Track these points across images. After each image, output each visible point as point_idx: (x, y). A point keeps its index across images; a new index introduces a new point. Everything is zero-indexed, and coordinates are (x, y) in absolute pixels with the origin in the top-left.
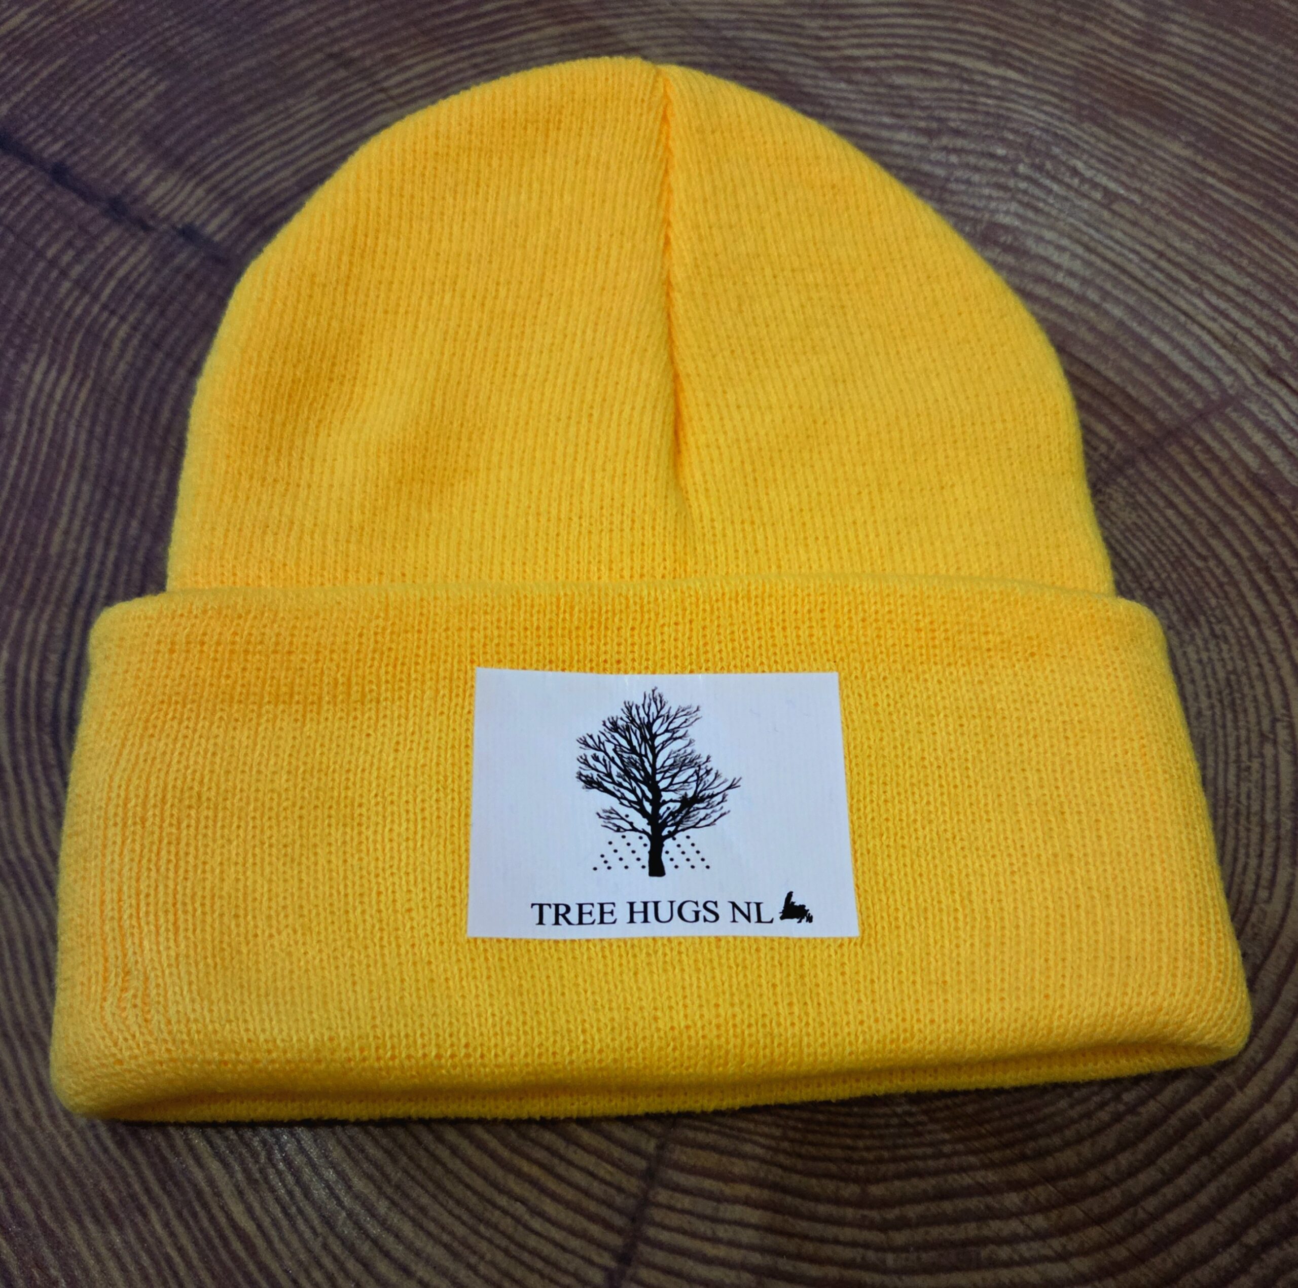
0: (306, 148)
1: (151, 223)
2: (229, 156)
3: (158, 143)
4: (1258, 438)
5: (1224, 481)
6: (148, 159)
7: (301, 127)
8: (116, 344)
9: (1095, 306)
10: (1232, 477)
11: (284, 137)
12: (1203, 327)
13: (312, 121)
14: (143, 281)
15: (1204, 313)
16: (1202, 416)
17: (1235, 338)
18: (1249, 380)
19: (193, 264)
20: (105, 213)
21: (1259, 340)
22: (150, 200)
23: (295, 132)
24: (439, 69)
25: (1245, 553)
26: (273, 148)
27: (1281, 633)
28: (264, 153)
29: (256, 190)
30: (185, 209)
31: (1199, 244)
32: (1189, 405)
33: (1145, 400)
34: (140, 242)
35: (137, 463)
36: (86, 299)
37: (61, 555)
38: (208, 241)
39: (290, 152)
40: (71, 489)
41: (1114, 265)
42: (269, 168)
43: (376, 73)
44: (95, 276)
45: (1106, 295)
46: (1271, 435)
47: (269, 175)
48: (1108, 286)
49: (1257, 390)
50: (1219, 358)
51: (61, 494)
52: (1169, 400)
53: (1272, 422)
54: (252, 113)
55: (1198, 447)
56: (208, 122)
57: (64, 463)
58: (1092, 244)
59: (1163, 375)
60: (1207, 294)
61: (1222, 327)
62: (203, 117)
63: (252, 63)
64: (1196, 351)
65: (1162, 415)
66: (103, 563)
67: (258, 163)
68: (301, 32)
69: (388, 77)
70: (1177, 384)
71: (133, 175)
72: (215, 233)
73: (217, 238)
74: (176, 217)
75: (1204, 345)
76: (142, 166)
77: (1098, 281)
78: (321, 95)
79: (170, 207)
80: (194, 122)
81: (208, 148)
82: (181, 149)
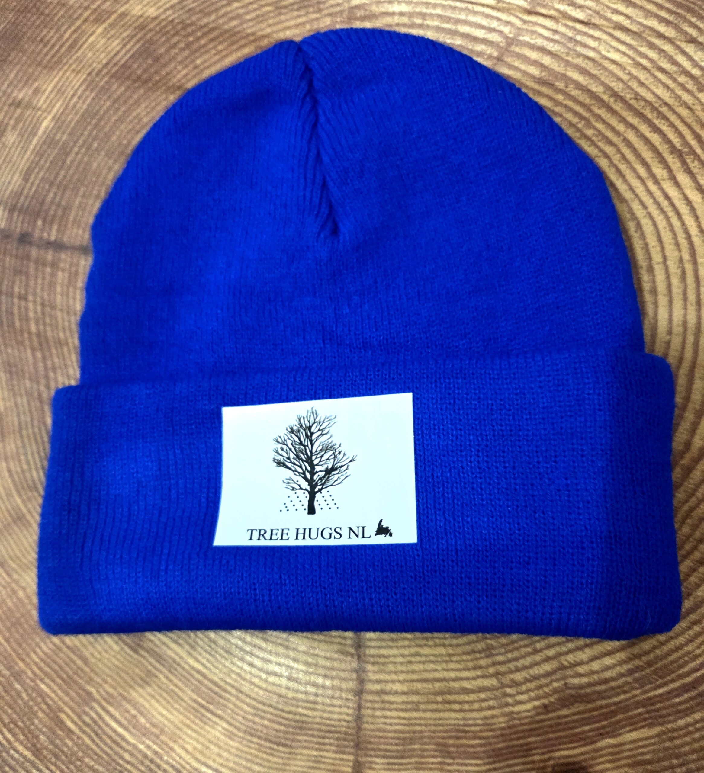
4: (534, 55)
12: (482, 5)
16: (499, 59)
18: (518, 23)
26: (6, 168)
28: (4, 172)
32: (490, 57)
43: (33, 102)
45: (423, 15)
46: (542, 50)
47: (10, 182)
48: (424, 10)
49: (525, 27)
50: (498, 19)
53: (539, 42)
59: (470, 47)
64: (484, 22)
69: (38, 101)
75: (487, 16)
77: (418, 10)
78: (14, 128)
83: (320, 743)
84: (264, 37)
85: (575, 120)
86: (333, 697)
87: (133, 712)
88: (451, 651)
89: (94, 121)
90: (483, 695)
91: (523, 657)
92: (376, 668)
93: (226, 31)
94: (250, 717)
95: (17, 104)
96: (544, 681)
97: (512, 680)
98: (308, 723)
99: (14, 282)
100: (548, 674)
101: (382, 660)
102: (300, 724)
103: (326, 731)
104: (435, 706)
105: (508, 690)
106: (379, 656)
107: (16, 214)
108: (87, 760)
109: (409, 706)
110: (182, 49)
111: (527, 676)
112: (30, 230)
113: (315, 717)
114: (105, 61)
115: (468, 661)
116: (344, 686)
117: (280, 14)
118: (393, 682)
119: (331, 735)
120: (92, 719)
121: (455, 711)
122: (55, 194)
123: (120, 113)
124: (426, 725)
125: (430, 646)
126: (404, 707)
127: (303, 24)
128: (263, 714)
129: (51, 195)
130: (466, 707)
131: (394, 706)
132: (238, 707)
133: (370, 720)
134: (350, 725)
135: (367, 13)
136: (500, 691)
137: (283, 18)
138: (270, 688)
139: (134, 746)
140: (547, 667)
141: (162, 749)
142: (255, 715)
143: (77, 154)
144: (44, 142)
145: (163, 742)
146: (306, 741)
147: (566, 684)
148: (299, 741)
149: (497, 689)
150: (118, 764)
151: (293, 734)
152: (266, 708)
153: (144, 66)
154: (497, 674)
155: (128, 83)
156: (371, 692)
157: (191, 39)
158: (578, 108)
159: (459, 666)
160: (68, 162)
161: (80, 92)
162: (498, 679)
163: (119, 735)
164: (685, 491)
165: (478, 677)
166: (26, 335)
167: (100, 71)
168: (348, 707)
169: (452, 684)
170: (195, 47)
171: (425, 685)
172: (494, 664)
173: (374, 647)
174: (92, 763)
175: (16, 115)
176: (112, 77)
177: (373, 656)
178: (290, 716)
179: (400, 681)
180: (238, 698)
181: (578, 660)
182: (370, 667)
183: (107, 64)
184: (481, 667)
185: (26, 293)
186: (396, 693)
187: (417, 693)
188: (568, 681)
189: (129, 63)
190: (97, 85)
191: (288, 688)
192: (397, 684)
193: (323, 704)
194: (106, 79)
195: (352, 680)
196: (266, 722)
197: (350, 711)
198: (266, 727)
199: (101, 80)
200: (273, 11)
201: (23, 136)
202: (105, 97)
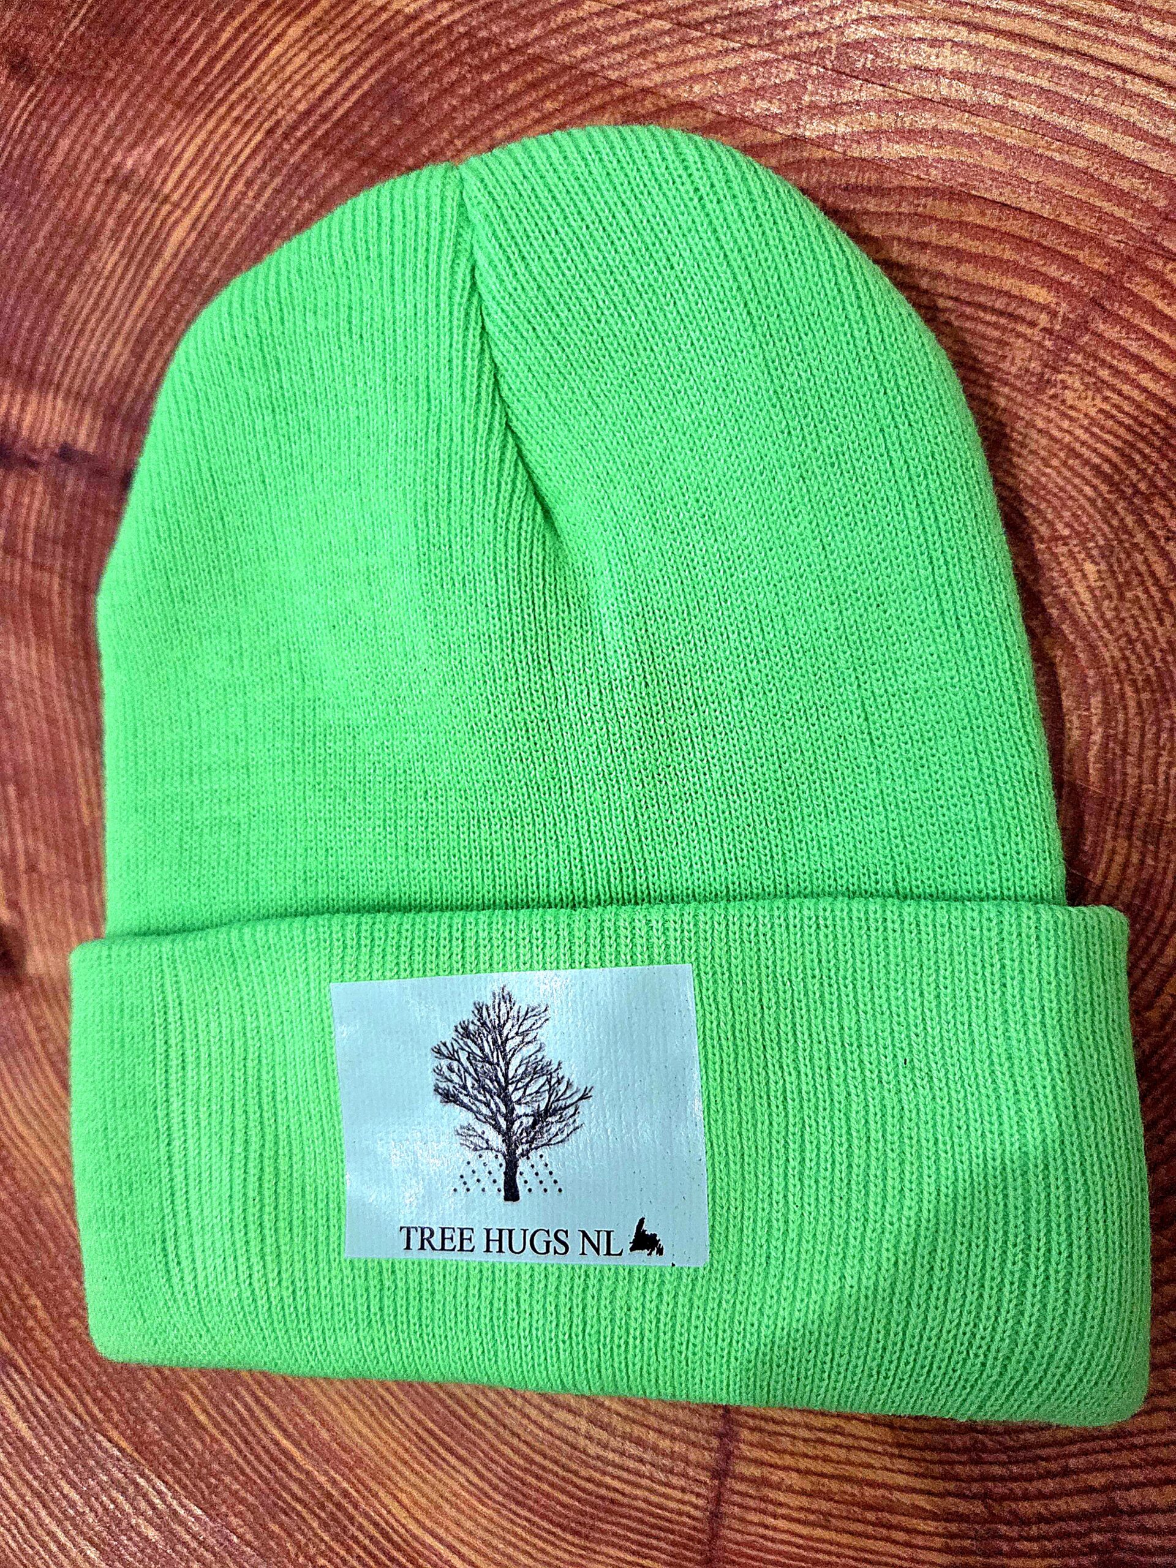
0: (125, 305)
1: (35, 457)
2: (67, 350)
3: (8, 365)
6: (7, 388)
7: (113, 284)
8: (56, 598)
9: (998, 111)
11: (103, 304)
12: (1148, 79)
13: (119, 271)
14: (52, 522)
19: (82, 487)
22: (25, 433)
23: (110, 292)
24: (205, 143)
26: (99, 321)
28: (93, 331)
29: (101, 380)
30: (55, 428)
32: (1148, 209)
33: (1088, 225)
34: (35, 481)
36: (18, 563)
38: (86, 457)
39: (114, 318)
41: (1010, 35)
42: (103, 348)
43: (152, 182)
44: (16, 535)
45: (1008, 86)
47: (106, 355)
48: (1011, 74)
52: (1119, 212)
54: (68, 289)
56: (37, 319)
57: (63, 735)
58: (976, 17)
59: (1105, 178)
60: (1146, 24)
62: (32, 315)
63: (47, 227)
64: (1144, 122)
65: (1112, 240)
67: (93, 346)
68: (75, 167)
69: (164, 181)
70: (1125, 183)
72: (87, 444)
73: (90, 449)
74: (51, 444)
75: (1154, 108)
76: (6, 397)
77: (995, 71)
78: (115, 236)
79: (43, 433)
80: (27, 324)
81: (48, 349)
82: (28, 362)
83: (640, 1544)
84: (645, 91)
86: (671, 1472)
87: (310, 1418)
90: (953, 1527)
91: (1041, 1477)
92: (756, 1437)
93: (565, 68)
94: (517, 1472)
95: (121, 181)
96: (1074, 1526)
97: (1014, 1513)
98: (622, 1505)
100: (1085, 1516)
101: (771, 1427)
102: (607, 1504)
103: (654, 1526)
104: (860, 1527)
105: (1003, 1529)
107: (117, 427)
108: (228, 1479)
109: (812, 1517)
110: (466, 100)
111: (1043, 1511)
113: (636, 1498)
114: (302, 107)
115: (932, 1462)
116: (693, 1455)
117: (684, 41)
118: (784, 1468)
119: (662, 1534)
120: (237, 1413)
121: (895, 1542)
124: (838, 1556)
126: (802, 1516)
127: (736, 71)
128: (540, 1471)
130: (919, 1541)
131: (784, 1511)
132: (497, 1451)
133: (736, 1524)
134: (699, 1525)
135: (879, 62)
136: (986, 1526)
137: (691, 51)
138: (557, 1431)
139: (308, 1473)
140: (1084, 1504)
141: (357, 1491)
142: (525, 1470)
145: (359, 1480)
146: (616, 1535)
147: (1115, 1540)
148: (604, 1532)
149: (983, 1522)
150: (280, 1497)
151: (592, 1517)
152: (547, 1464)
153: (386, 129)
154: (984, 1497)
155: (348, 165)
156: (743, 1478)
157: (486, 77)
159: (914, 1468)
161: (248, 172)
162: (986, 1505)
163: (284, 1452)
165: (948, 1494)
167: (294, 127)
168: (698, 1496)
169: (897, 1495)
170: (495, 96)
171: (847, 1488)
172: (984, 1478)
174: (236, 1487)
175: (120, 206)
176: (315, 146)
178: (589, 1486)
179: (798, 1471)
180: (497, 1435)
181: (1146, 1503)
182: (745, 1434)
183: (308, 113)
184: (956, 1478)
186: (790, 1489)
187: (828, 1497)
188: (1121, 1536)
189: (354, 118)
190: (284, 162)
191: (589, 1438)
192: (794, 1475)
193: (651, 1478)
194: (304, 148)
195: (710, 1450)
196: (545, 1487)
197: (701, 1502)
198: (548, 1496)
199: (292, 152)
200: (668, 33)
201: (132, 257)
202: (301, 192)
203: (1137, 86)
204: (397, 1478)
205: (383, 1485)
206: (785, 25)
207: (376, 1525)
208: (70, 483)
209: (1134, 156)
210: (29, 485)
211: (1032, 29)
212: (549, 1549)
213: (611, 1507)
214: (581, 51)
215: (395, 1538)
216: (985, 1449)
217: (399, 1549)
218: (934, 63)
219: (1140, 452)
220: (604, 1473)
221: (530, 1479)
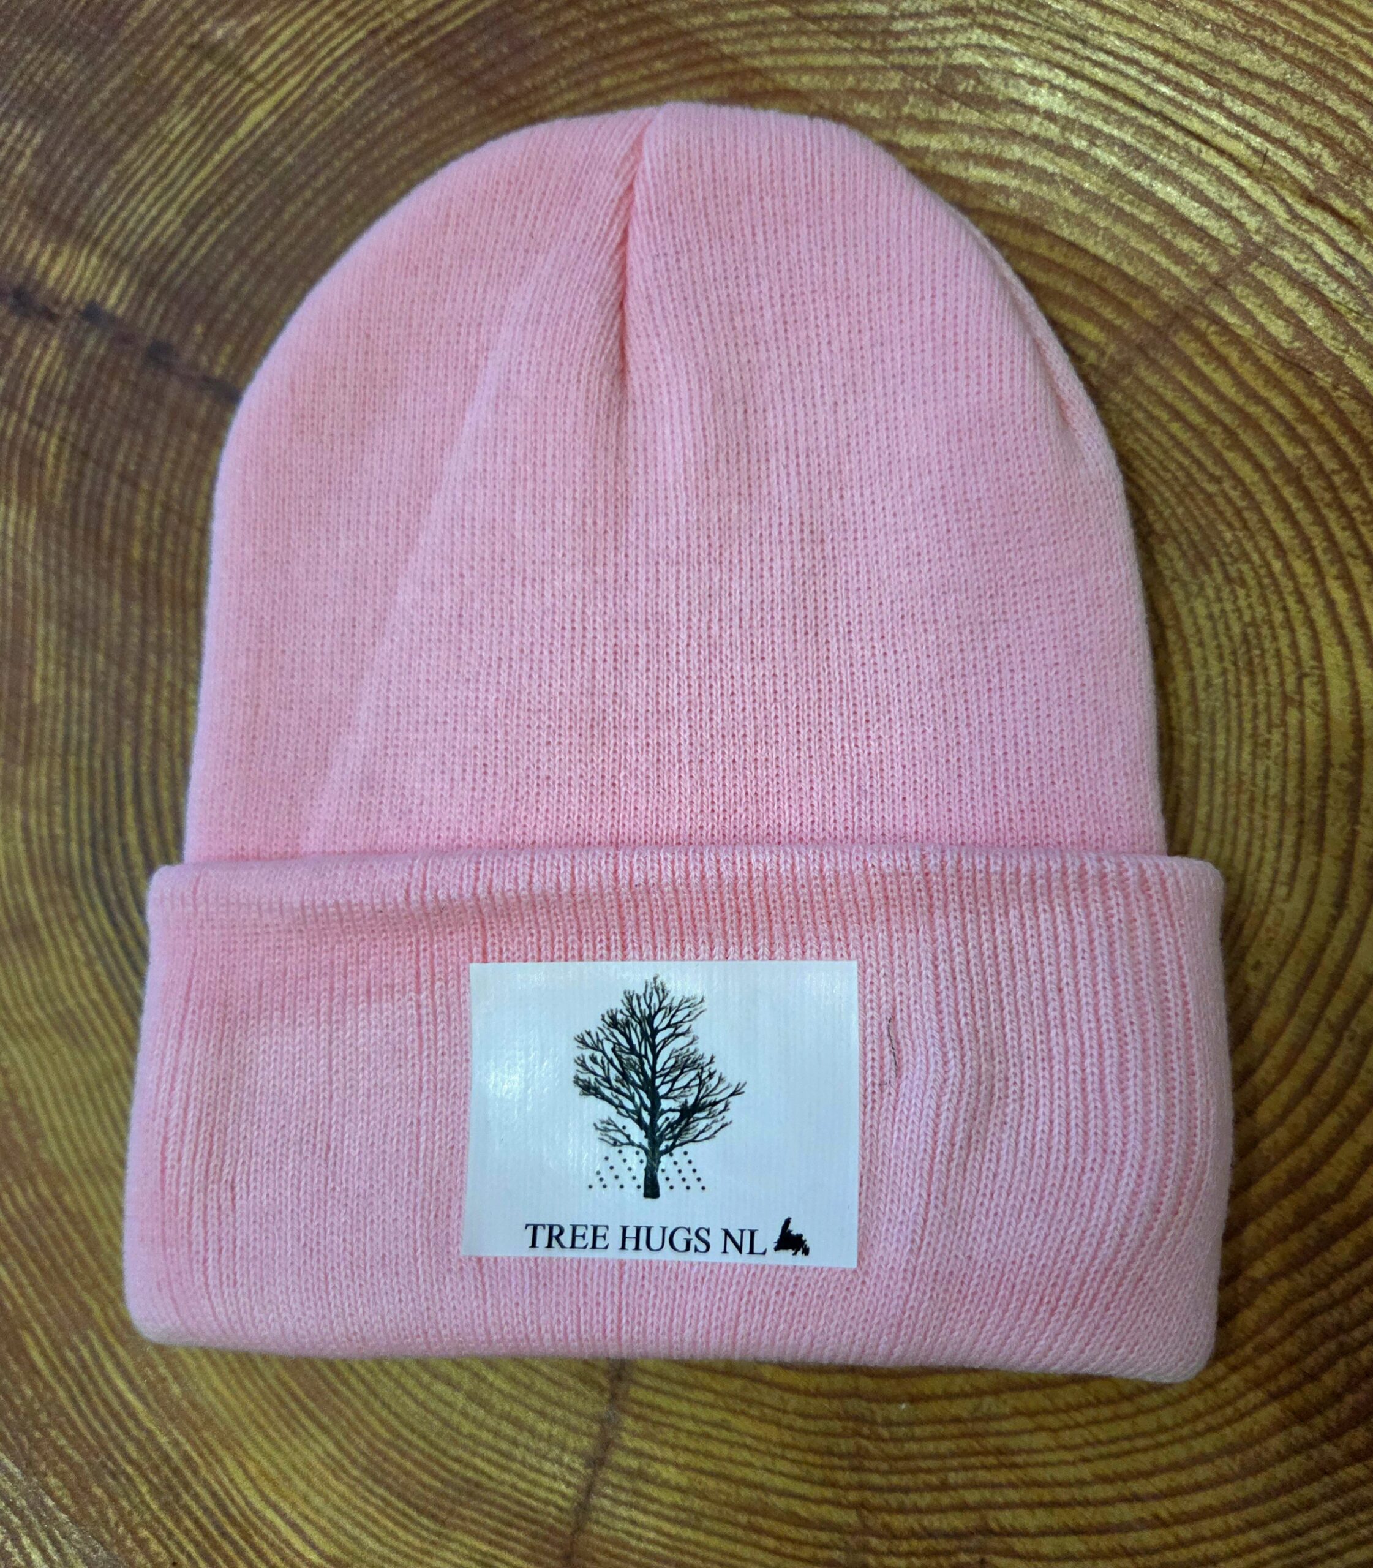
0: (187, 174)
1: (56, 310)
2: (114, 208)
3: (45, 211)
4: (1290, 297)
5: (1246, 371)
6: (40, 235)
7: (177, 151)
8: (50, 461)
9: (1081, 157)
10: (1256, 361)
11: (162, 169)
12: (1221, 152)
13: (187, 138)
14: (61, 381)
15: (1224, 131)
16: (1218, 284)
17: (1265, 158)
18: (1281, 215)
19: (102, 351)
20: (13, 310)
21: (1295, 152)
22: (50, 283)
23: (171, 158)
24: (304, 30)
25: (1269, 463)
26: (153, 186)
27: (1314, 562)
28: (146, 194)
29: (145, 244)
30: (84, 284)
31: (1218, 30)
32: (1201, 271)
33: (1145, 277)
34: (50, 338)
35: (91, 593)
36: (14, 417)
37: (44, 703)
38: (112, 318)
39: (171, 185)
40: (41, 631)
41: (1105, 88)
42: (154, 211)
43: (240, 57)
44: (17, 387)
45: (1094, 134)
46: (1309, 289)
47: (155, 221)
48: (1098, 124)
49: (1292, 228)
50: (1242, 193)
51: (33, 639)
52: (1176, 270)
53: (1310, 270)
54: (128, 145)
55: (1213, 328)
56: (87, 170)
57: (29, 604)
58: (1076, 65)
59: (1168, 236)
60: (1228, 102)
61: (1248, 146)
62: (82, 166)
63: (118, 80)
64: (1211, 191)
65: (1165, 293)
66: (80, 705)
67: (142, 208)
68: (160, 24)
69: (253, 59)
70: (1185, 244)
71: (29, 256)
72: (117, 306)
73: (120, 312)
74: (77, 299)
75: (1223, 180)
76: (36, 243)
77: (1085, 118)
78: (190, 102)
79: (70, 286)
80: (76, 173)
81: (93, 202)
82: (69, 212)
83: (499, 1533)
84: (755, 71)
85: (1331, 465)
86: (544, 1457)
87: (163, 1370)
88: (788, 1437)
89: (361, 143)
90: (824, 1537)
91: (918, 1490)
92: (639, 1427)
93: (681, 33)
94: (380, 1446)
95: (207, 50)
96: (943, 1544)
97: (886, 1526)
98: (487, 1490)
99: (118, 442)
100: (956, 1535)
101: (656, 1416)
102: (473, 1488)
103: (517, 1515)
104: (730, 1530)
105: (874, 1542)
106: (652, 1407)
107: (154, 294)
108: (53, 1433)
109: (683, 1516)
110: (579, 43)
111: (916, 1526)
112: (175, 338)
113: (502, 1483)
114: (411, 15)
115: (814, 1465)
116: (571, 1442)
117: (801, 32)
118: (664, 1461)
119: (524, 1524)
120: (81, 1359)
121: (765, 1549)
122: (244, 278)
123: (416, 144)
124: (704, 1559)
125: (752, 1417)
126: (672, 1513)
127: (844, 70)
128: (406, 1448)
129: (235, 276)
130: (789, 1548)
131: (655, 1507)
132: (362, 1421)
133: (603, 1518)
134: (563, 1516)
135: (980, 89)
136: (858, 1538)
137: (804, 42)
138: (433, 1404)
139: (149, 1432)
140: (957, 1521)
141: (201, 1455)
142: (389, 1444)
143: (308, 204)
144: (245, 156)
145: (206, 1444)
146: (474, 1521)
148: (463, 1518)
149: (853, 1534)
150: (110, 1457)
151: (454, 1501)
152: (414, 1439)
153: (492, 54)
154: (860, 1506)
155: (449, 81)
156: (619, 1469)
158: (1343, 441)
159: (796, 1471)
160: (286, 216)
161: (343, 68)
162: (860, 1516)
163: (125, 1404)
164: (1313, 1275)
165: (825, 1501)
166: (118, 561)
167: (399, 33)
168: (569, 1484)
169: (773, 1499)
170: (607, 46)
171: (724, 1486)
172: (862, 1487)
173: (648, 1388)
174: (62, 1442)
175: (201, 74)
176: (418, 56)
177: (640, 1403)
178: (456, 1467)
179: (677, 1466)
180: (366, 1404)
181: (1017, 1525)
183: (416, 22)
184: (834, 1485)
185: (138, 473)
186: (665, 1484)
187: (703, 1496)
188: (988, 1558)
189: (461, 37)
190: (382, 65)
191: (464, 1414)
192: (672, 1469)
193: (523, 1463)
194: (406, 56)
195: (590, 1435)
196: (409, 1465)
197: (570, 1492)
198: (408, 1473)
199: (393, 56)
200: (787, 20)
201: (203, 127)
202: (394, 97)
203: (1210, 156)
204: (248, 1445)
205: (228, 1448)
206: (898, 36)
207: (214, 1495)
208: (91, 342)
209: (1198, 221)
210: (44, 337)
211: (1125, 86)
212: (401, 1533)
213: (473, 1491)
214: (700, 20)
215: (233, 1510)
216: (867, 1455)
217: (234, 1523)
218: (1030, 99)
219: (1161, 494)
220: (474, 1454)
221: (394, 1455)
